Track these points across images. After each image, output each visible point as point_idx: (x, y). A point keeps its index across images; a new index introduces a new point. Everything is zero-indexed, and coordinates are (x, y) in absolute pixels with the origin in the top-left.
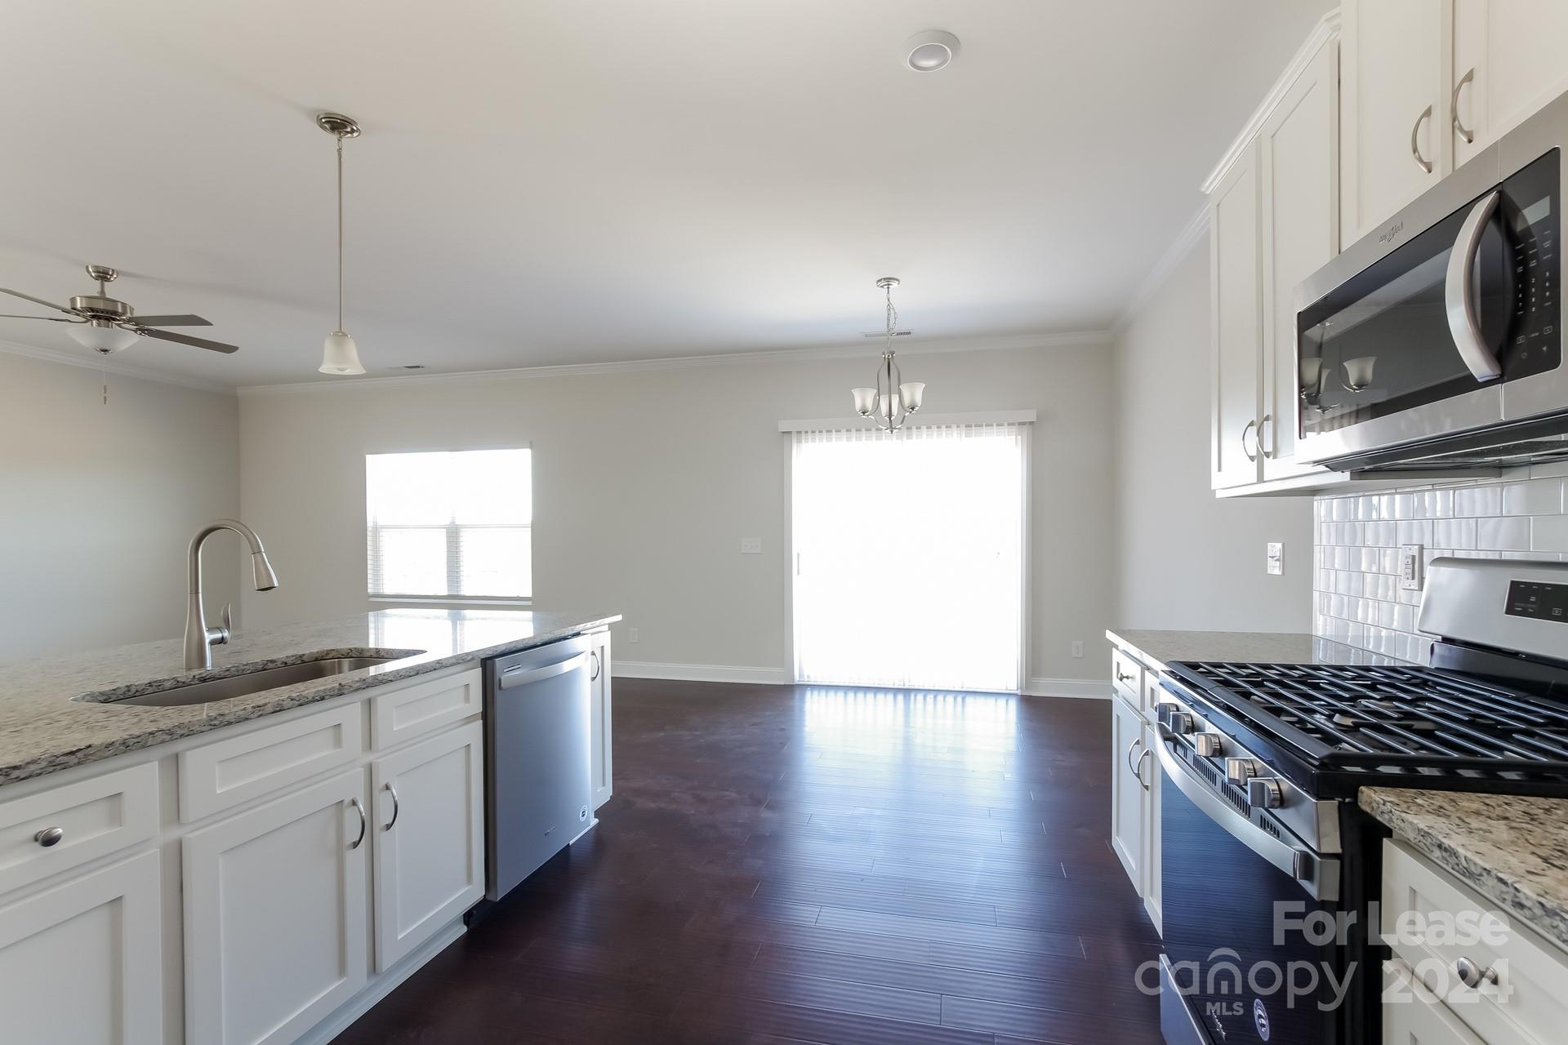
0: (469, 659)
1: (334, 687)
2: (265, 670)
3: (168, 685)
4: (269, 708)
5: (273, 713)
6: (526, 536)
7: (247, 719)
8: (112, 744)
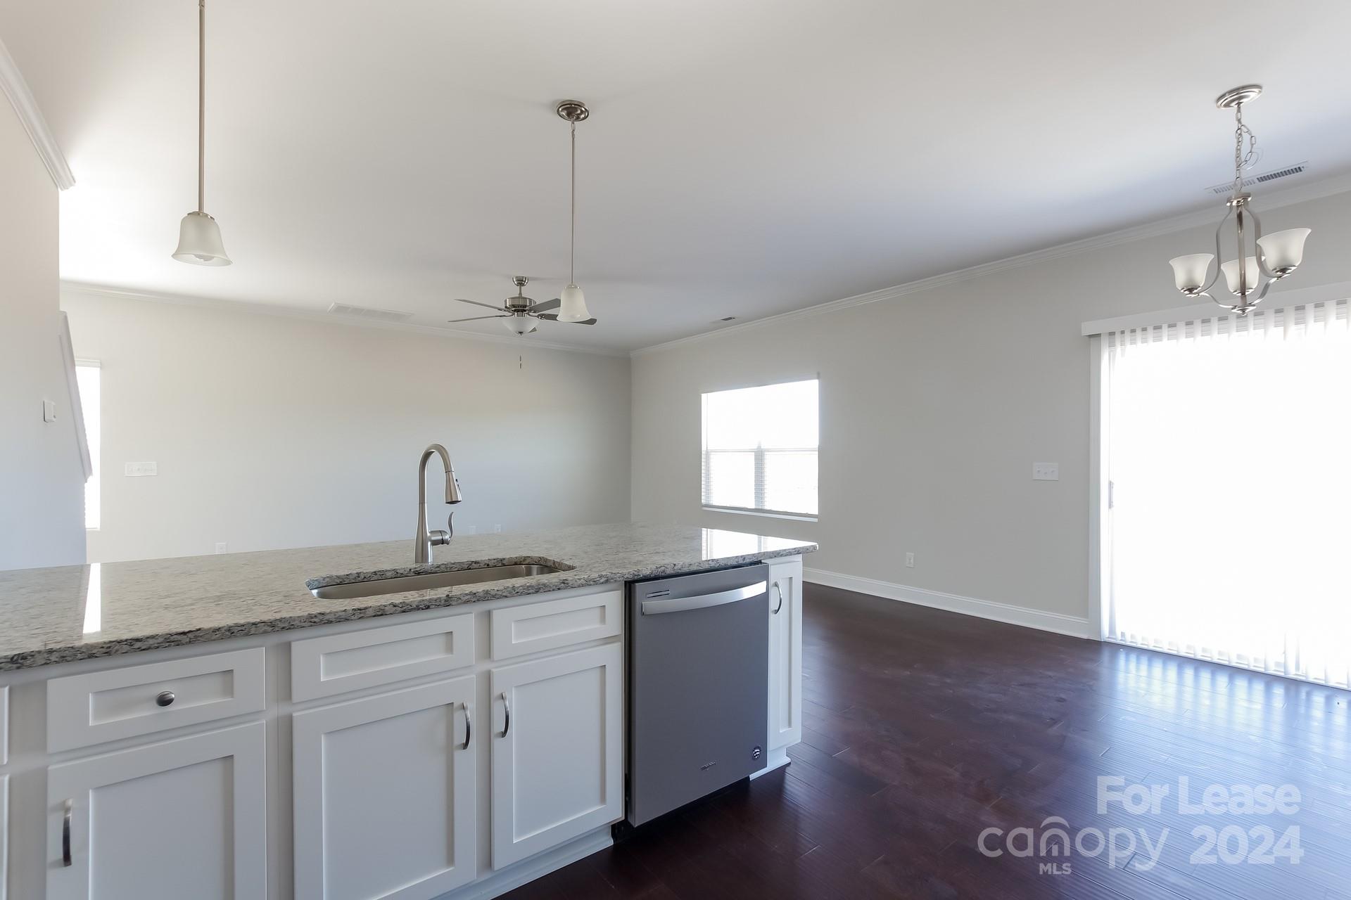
0: (602, 581)
1: (440, 598)
2: (470, 569)
3: (389, 574)
4: (370, 612)
5: (374, 616)
6: (814, 459)
7: (347, 620)
8: (219, 629)
